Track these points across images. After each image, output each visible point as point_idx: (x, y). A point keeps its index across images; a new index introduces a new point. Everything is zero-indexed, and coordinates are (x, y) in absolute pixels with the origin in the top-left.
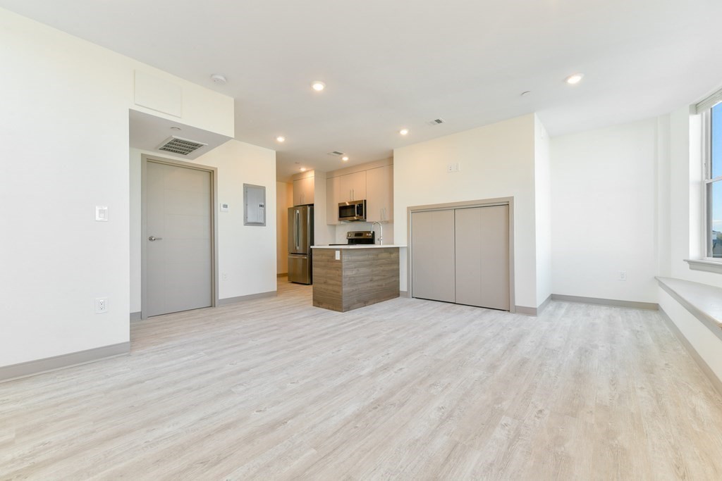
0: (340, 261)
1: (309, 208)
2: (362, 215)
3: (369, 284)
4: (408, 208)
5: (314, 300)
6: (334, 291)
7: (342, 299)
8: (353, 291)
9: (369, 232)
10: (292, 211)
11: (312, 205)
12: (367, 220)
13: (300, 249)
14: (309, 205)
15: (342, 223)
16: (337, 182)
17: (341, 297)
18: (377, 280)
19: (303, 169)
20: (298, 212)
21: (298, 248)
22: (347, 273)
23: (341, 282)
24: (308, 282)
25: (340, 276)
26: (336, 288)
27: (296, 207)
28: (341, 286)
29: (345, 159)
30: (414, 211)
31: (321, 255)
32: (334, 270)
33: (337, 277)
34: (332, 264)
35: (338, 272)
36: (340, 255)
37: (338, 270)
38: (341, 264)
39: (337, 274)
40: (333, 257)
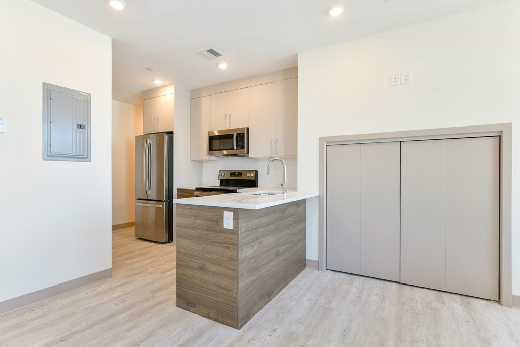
0: (234, 232)
1: (166, 137)
2: (243, 148)
3: (274, 263)
4: (321, 139)
5: (179, 296)
6: (220, 286)
7: (236, 303)
8: (254, 281)
9: (250, 171)
10: (141, 140)
11: (171, 133)
12: (251, 155)
13: (153, 194)
14: (167, 133)
15: (213, 158)
16: (206, 103)
17: (235, 300)
18: (284, 252)
19: (158, 82)
20: (150, 141)
21: (149, 192)
22: (245, 252)
23: (236, 271)
24: (164, 238)
25: (235, 259)
26: (225, 282)
27: (147, 136)
28: (235, 279)
29: (223, 66)
30: (330, 144)
31: (193, 218)
32: (220, 247)
33: (226, 261)
34: (217, 236)
35: (230, 251)
36: (233, 219)
37: (228, 248)
38: (236, 237)
39: (226, 256)
40: (218, 222)
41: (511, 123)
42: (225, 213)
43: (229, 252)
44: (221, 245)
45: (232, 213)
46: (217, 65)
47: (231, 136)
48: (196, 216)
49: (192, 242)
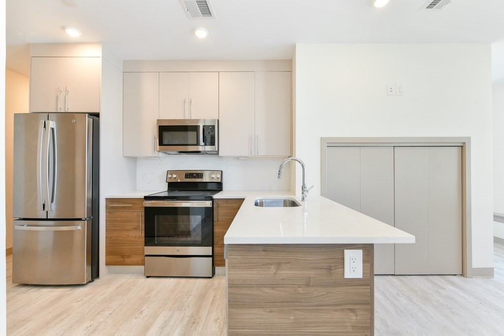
0: (365, 282)
1: (88, 120)
4: (323, 140)
9: (213, 172)
11: (96, 115)
12: (221, 153)
14: (90, 114)
25: (366, 327)
30: (331, 145)
31: (272, 267)
32: (336, 310)
33: (350, 332)
34: (328, 293)
35: (356, 316)
36: (364, 261)
37: (352, 310)
38: (369, 291)
39: (347, 324)
40: (331, 269)
41: (470, 137)
42: (348, 253)
43: (354, 318)
44: (337, 308)
45: (361, 251)
46: (193, 31)
47: (195, 128)
48: (280, 264)
49: (271, 312)
